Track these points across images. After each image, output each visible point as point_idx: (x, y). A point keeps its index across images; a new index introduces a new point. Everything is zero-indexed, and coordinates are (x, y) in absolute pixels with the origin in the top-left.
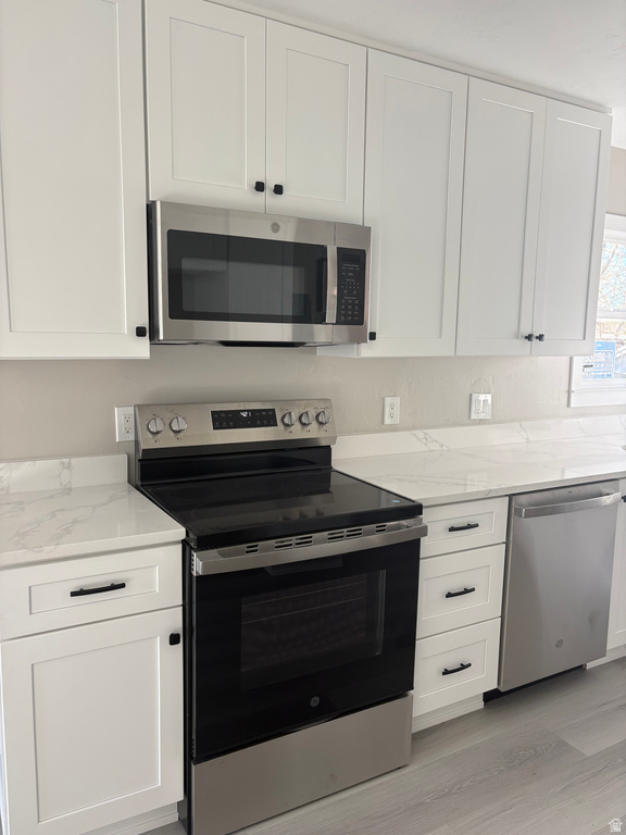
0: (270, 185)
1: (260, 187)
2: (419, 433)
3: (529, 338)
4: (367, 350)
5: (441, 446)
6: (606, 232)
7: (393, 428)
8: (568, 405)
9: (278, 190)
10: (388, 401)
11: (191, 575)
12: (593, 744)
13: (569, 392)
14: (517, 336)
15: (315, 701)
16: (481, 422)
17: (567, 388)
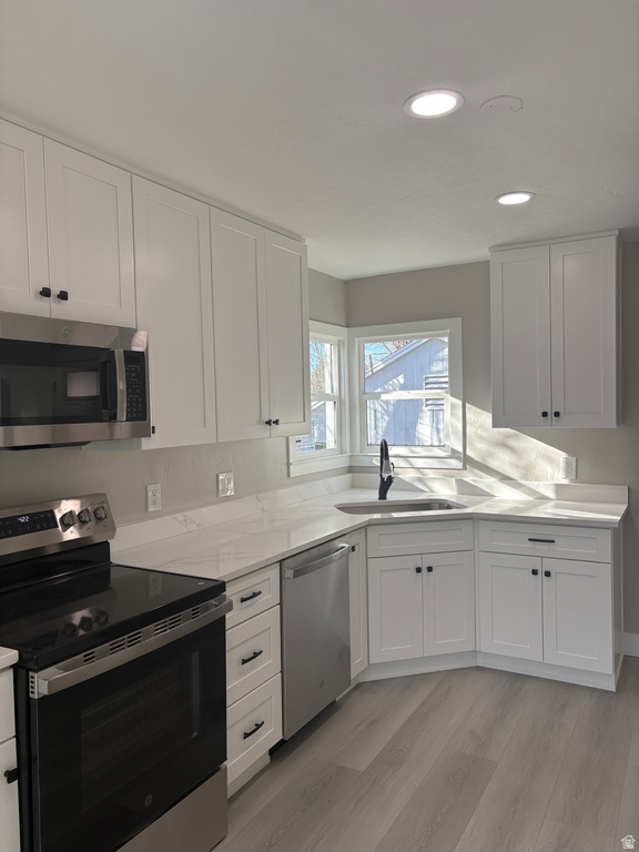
0: (55, 291)
1: (46, 293)
2: (179, 516)
3: (269, 423)
4: (147, 444)
5: (198, 526)
6: (311, 334)
7: (156, 515)
8: (289, 475)
9: (63, 296)
10: (150, 488)
11: (28, 698)
12: (362, 761)
13: (288, 464)
14: (260, 422)
15: (149, 800)
16: (228, 498)
17: (285, 461)
